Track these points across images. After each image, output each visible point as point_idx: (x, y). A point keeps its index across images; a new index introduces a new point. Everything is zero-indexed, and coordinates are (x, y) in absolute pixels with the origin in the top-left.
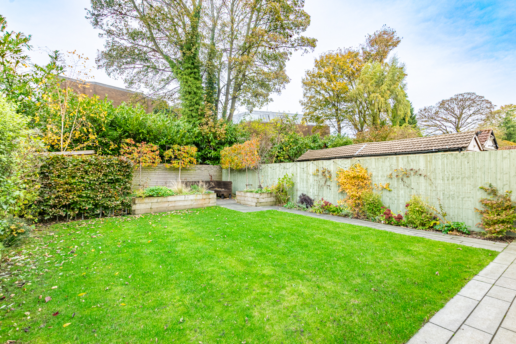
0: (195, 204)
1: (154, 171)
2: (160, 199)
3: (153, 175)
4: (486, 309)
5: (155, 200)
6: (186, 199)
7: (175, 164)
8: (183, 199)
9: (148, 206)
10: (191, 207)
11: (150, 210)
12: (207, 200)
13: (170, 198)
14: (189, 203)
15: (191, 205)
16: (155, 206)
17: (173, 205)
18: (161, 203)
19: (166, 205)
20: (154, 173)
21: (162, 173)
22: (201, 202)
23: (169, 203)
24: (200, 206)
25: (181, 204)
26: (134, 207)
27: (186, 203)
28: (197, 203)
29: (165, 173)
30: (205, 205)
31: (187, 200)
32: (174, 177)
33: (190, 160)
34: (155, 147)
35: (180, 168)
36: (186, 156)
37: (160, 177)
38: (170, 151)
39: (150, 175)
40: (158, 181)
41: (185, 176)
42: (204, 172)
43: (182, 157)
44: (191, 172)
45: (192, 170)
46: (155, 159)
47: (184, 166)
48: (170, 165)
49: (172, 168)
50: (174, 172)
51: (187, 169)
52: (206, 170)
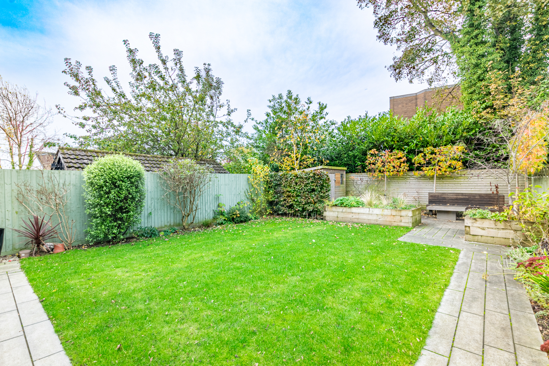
0: (381, 220)
1: (404, 181)
2: (345, 209)
3: (404, 185)
4: (19, 359)
5: (340, 209)
6: (371, 212)
7: (428, 171)
8: (368, 212)
9: (335, 214)
10: (377, 223)
11: (336, 218)
12: (398, 218)
13: (354, 210)
14: (375, 218)
15: (377, 220)
16: (341, 215)
17: (357, 217)
18: (346, 213)
19: (350, 216)
20: (404, 183)
21: (414, 183)
22: (389, 219)
23: (353, 214)
24: (388, 223)
25: (365, 217)
26: (325, 214)
27: (370, 217)
28: (384, 220)
29: (419, 183)
30: (395, 224)
31: (371, 214)
32: (431, 187)
33: (450, 164)
34: (400, 154)
35: (435, 176)
36: (444, 160)
37: (412, 187)
38: (421, 156)
39: (400, 185)
40: (410, 191)
41: (449, 186)
42: (485, 180)
43: (436, 161)
44: (459, 180)
45: (462, 178)
46: (400, 167)
47: (441, 173)
48: (422, 173)
49: (424, 176)
50: (431, 180)
51: (447, 177)
52: (491, 177)
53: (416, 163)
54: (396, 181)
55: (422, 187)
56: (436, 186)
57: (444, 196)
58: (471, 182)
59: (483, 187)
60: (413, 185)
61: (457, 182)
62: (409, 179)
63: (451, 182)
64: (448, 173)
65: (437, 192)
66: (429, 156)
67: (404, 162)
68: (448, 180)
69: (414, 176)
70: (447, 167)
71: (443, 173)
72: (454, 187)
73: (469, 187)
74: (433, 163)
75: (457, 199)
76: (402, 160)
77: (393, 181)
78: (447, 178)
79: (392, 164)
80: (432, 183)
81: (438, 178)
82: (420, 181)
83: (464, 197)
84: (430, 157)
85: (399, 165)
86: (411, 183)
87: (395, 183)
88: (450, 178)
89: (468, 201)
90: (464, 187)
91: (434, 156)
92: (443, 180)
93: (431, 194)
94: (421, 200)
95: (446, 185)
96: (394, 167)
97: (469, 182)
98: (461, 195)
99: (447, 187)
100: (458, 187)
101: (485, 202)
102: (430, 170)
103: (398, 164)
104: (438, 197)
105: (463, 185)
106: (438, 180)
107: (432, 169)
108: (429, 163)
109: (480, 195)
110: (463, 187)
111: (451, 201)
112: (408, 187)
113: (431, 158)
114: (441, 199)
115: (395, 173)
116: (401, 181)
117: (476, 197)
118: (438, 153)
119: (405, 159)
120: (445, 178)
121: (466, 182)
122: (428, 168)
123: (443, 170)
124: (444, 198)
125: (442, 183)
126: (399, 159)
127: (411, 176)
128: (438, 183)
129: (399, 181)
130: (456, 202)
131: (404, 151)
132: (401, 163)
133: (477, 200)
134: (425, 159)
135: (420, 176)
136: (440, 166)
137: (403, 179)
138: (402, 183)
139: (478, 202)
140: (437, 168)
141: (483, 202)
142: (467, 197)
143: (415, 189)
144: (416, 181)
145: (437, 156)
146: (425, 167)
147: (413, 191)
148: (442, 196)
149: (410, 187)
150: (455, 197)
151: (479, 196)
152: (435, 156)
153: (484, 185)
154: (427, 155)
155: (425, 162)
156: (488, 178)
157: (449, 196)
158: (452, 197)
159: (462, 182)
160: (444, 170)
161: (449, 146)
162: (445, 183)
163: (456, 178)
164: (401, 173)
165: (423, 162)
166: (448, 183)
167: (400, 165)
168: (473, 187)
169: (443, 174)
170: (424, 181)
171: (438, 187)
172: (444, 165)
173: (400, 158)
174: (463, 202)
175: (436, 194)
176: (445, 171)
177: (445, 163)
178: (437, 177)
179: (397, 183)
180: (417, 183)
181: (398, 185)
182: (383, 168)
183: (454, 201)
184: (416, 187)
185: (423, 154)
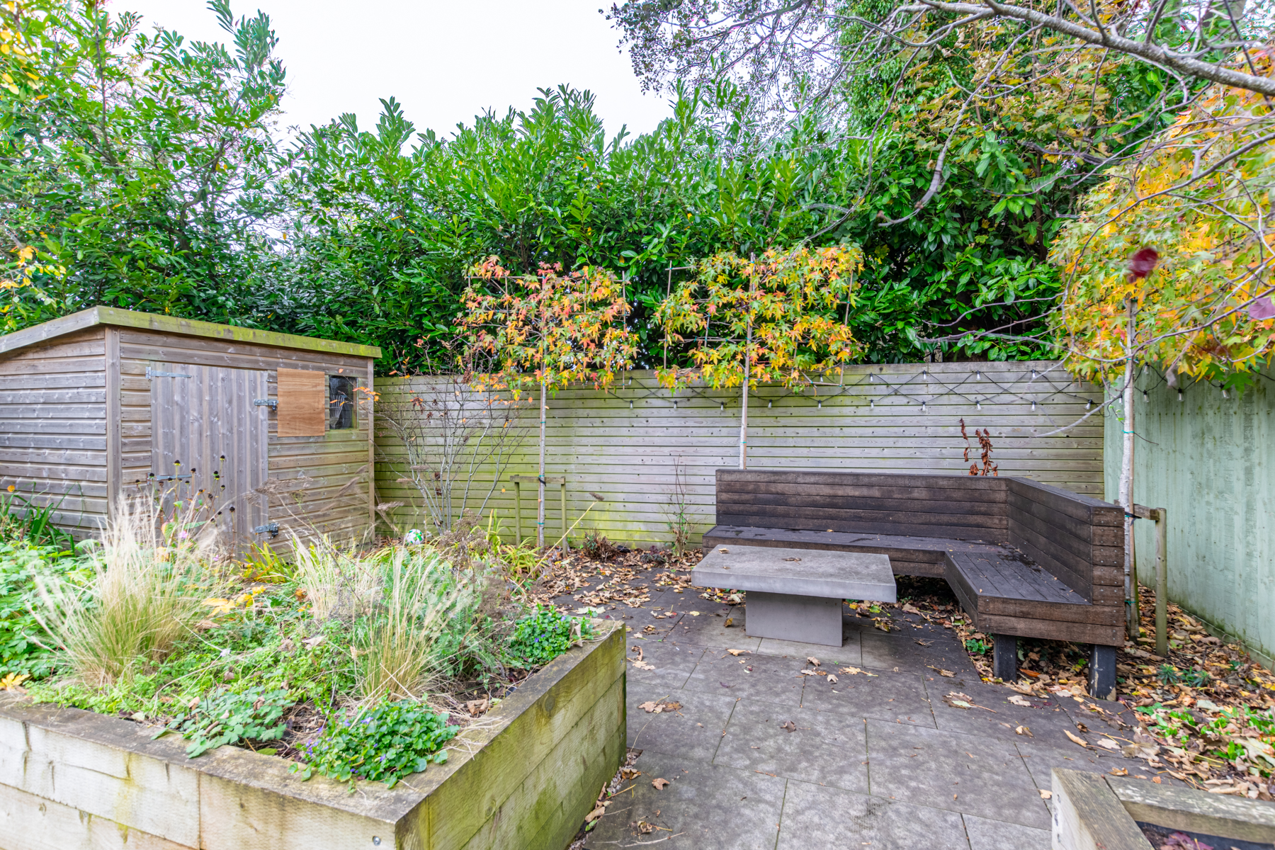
1: (625, 413)
3: (624, 431)
7: (714, 367)
20: (626, 422)
21: (665, 422)
32: (732, 441)
33: (806, 335)
34: (603, 283)
35: (745, 390)
36: (779, 314)
37: (658, 441)
38: (686, 293)
39: (608, 431)
40: (648, 460)
41: (797, 436)
42: (934, 410)
43: (750, 318)
44: (836, 411)
45: (847, 401)
46: (600, 346)
47: (766, 378)
48: (690, 374)
49: (701, 394)
50: (730, 412)
51: (790, 395)
52: (954, 399)
53: (668, 329)
54: (592, 413)
55: (694, 441)
56: (748, 437)
57: (780, 487)
58: (883, 421)
59: (926, 442)
60: (659, 432)
61: (828, 421)
62: (643, 403)
63: (806, 421)
64: (795, 374)
65: (753, 462)
66: (719, 295)
67: (617, 322)
68: (795, 411)
69: (666, 393)
70: (792, 346)
71: (777, 374)
72: (818, 442)
73: (873, 442)
74: (737, 327)
75: (832, 502)
76: (609, 313)
77: (581, 412)
78: (790, 401)
79: (568, 329)
80: (733, 422)
81: (756, 402)
82: (689, 412)
83: (865, 492)
84: (725, 300)
85: (595, 336)
86: (652, 422)
87: (587, 422)
88: (802, 401)
89: (880, 514)
90: (857, 442)
91: (739, 293)
92: (778, 411)
93: (727, 477)
94: (693, 499)
95: (790, 431)
96: (577, 346)
97: (874, 421)
98: (849, 480)
99: (791, 442)
100: (832, 442)
101: (954, 519)
102: (725, 363)
103: (594, 331)
104: (755, 492)
105: (853, 431)
106: (757, 412)
107: (734, 357)
108: (718, 328)
109: (930, 483)
110: (850, 442)
111: (809, 511)
112: (640, 441)
113: (728, 306)
114: (767, 502)
115: (581, 373)
116: (612, 412)
117: (916, 494)
118: (755, 281)
119: (622, 306)
120: (783, 402)
121: (862, 421)
122: (715, 354)
123: (778, 360)
124: (781, 499)
125: (771, 421)
126: (594, 305)
127: (654, 391)
128: (758, 421)
129: (603, 413)
130: (832, 518)
131: (618, 271)
132: (605, 324)
133: (917, 505)
134: (703, 310)
135: (689, 393)
136: (763, 344)
137: (621, 403)
138: (617, 422)
139: (924, 518)
140: (753, 350)
141: (945, 518)
142: (876, 493)
143: (667, 450)
144: (673, 412)
145: (752, 293)
146: (705, 349)
147: (661, 460)
148: (773, 488)
149: (648, 440)
150: (827, 490)
151: (929, 488)
152: (744, 295)
153: (930, 431)
154: (713, 289)
155: (705, 324)
156: (945, 399)
157: (800, 489)
158: (813, 490)
159: (848, 421)
160: (782, 361)
161: (799, 248)
162: (783, 421)
163: (826, 400)
164: (607, 377)
165: (694, 321)
166: (794, 421)
167: (603, 335)
168: (890, 442)
169: (776, 384)
170: (704, 412)
171: (756, 442)
172: (780, 338)
173: (604, 303)
174: (860, 518)
175: (749, 477)
176: (784, 369)
177: (785, 327)
178: (751, 396)
179: (598, 422)
180: (677, 422)
181: (600, 431)
182: (531, 351)
183: (821, 511)
184: (673, 441)
185: (694, 286)
